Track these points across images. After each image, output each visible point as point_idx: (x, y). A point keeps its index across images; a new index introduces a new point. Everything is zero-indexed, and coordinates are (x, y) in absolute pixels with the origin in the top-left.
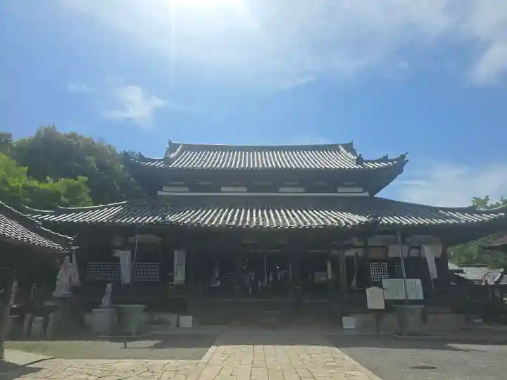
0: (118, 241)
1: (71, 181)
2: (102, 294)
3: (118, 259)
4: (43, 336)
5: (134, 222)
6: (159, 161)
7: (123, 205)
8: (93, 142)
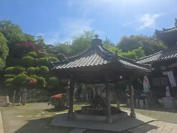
0: (163, 68)
1: (136, 50)
2: (165, 91)
3: (167, 76)
4: (144, 108)
5: (171, 57)
6: (174, 28)
7: (161, 53)
8: (139, 36)
